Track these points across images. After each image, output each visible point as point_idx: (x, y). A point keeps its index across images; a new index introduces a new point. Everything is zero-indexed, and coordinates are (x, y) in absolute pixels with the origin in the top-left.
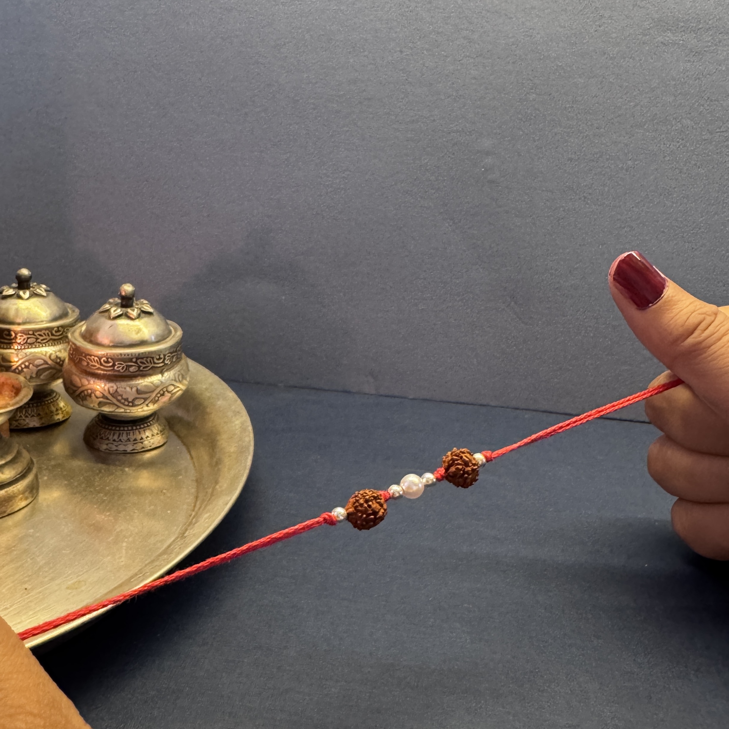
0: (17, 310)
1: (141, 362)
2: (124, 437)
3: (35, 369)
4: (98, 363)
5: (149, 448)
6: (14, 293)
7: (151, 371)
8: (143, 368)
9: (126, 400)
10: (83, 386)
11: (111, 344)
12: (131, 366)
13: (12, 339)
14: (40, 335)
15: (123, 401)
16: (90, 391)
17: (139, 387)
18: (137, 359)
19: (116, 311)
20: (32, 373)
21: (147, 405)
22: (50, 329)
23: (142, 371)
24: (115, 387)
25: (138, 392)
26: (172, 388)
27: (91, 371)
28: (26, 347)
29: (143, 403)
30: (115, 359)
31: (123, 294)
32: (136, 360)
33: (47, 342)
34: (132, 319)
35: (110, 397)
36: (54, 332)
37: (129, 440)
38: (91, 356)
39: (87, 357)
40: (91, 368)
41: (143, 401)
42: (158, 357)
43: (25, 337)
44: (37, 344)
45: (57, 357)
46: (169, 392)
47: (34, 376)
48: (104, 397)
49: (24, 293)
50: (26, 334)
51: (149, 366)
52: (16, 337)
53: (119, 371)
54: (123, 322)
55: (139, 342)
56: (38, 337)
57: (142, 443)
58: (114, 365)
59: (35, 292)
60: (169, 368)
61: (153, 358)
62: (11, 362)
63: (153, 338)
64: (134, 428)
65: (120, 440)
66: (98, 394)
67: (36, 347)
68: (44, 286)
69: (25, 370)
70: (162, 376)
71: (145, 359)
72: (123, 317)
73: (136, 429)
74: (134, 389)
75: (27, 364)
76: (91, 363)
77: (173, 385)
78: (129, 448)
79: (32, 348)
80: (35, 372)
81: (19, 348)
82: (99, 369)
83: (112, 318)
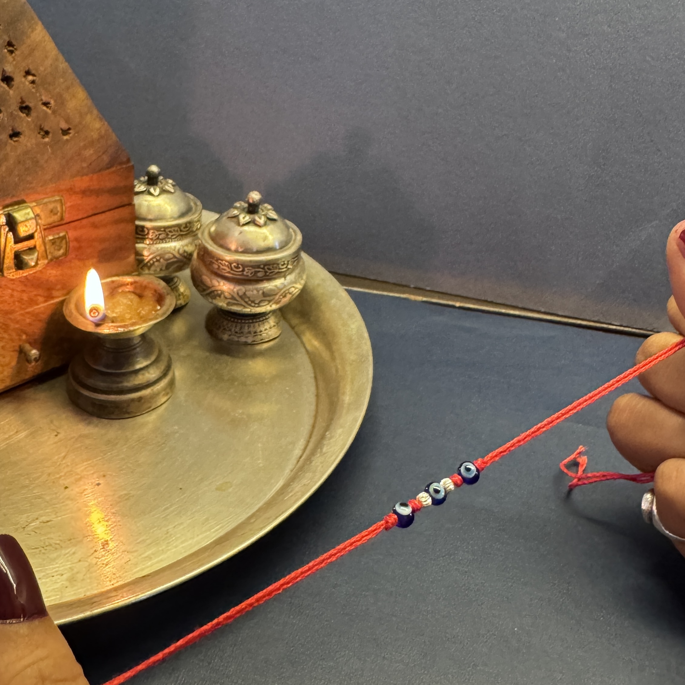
0: (148, 206)
1: (268, 268)
2: (246, 330)
3: (165, 263)
4: (229, 268)
5: (267, 340)
6: (145, 189)
7: (275, 276)
8: (270, 273)
9: (253, 302)
10: (213, 286)
11: (240, 250)
12: (259, 272)
13: (145, 235)
14: (170, 232)
15: (250, 302)
16: (219, 292)
17: (265, 290)
18: (265, 265)
19: (244, 218)
20: (162, 265)
21: (271, 306)
22: (179, 226)
23: (268, 276)
24: (244, 290)
25: (265, 295)
26: (293, 289)
27: (221, 273)
28: (158, 242)
29: (268, 304)
30: (245, 265)
31: (251, 201)
32: (264, 267)
33: (176, 238)
34: (259, 226)
35: (238, 298)
36: (182, 228)
37: (250, 332)
38: (222, 260)
39: (220, 261)
40: (221, 271)
41: (267, 302)
42: (283, 263)
43: (157, 233)
44: (168, 240)
45: (185, 251)
46: (290, 293)
47: (164, 268)
48: (233, 298)
49: (155, 190)
50: (158, 231)
51: (274, 272)
52: (148, 233)
53: (248, 276)
54: (251, 229)
55: (266, 249)
56: (169, 233)
57: (261, 335)
58: (243, 271)
59: (164, 188)
60: (290, 271)
61: (278, 264)
62: (143, 256)
63: (277, 245)
64: (255, 321)
65: (242, 333)
66: (226, 294)
67: (166, 242)
68: (170, 181)
69: (156, 264)
70: (285, 279)
71: (271, 265)
72: (251, 224)
73: (256, 322)
74: (261, 292)
75: (158, 258)
76: (222, 267)
77: (293, 287)
78: (250, 340)
79: (163, 243)
80: (165, 265)
81: (151, 243)
82: (229, 272)
83: (241, 224)
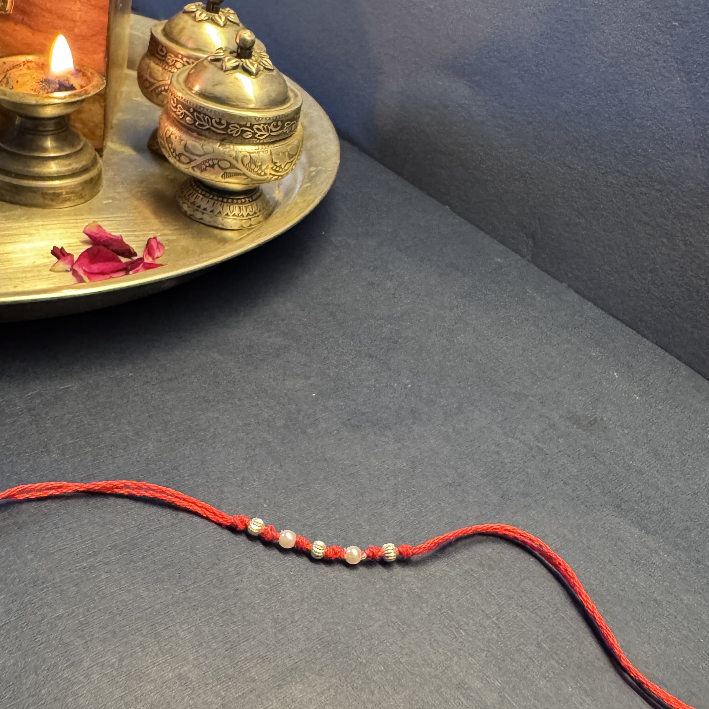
1: (197, 116)
2: (193, 198)
7: (207, 133)
12: (188, 116)
18: (195, 110)
19: (230, 61)
21: (193, 168)
23: (197, 127)
25: (186, 147)
26: (228, 165)
29: (189, 163)
32: (194, 112)
37: (194, 203)
41: (188, 161)
42: (218, 120)
49: (200, 14)
51: (205, 126)
53: (178, 115)
55: (212, 95)
59: (214, 17)
61: (212, 119)
65: (189, 199)
71: (202, 115)
78: (190, 211)
